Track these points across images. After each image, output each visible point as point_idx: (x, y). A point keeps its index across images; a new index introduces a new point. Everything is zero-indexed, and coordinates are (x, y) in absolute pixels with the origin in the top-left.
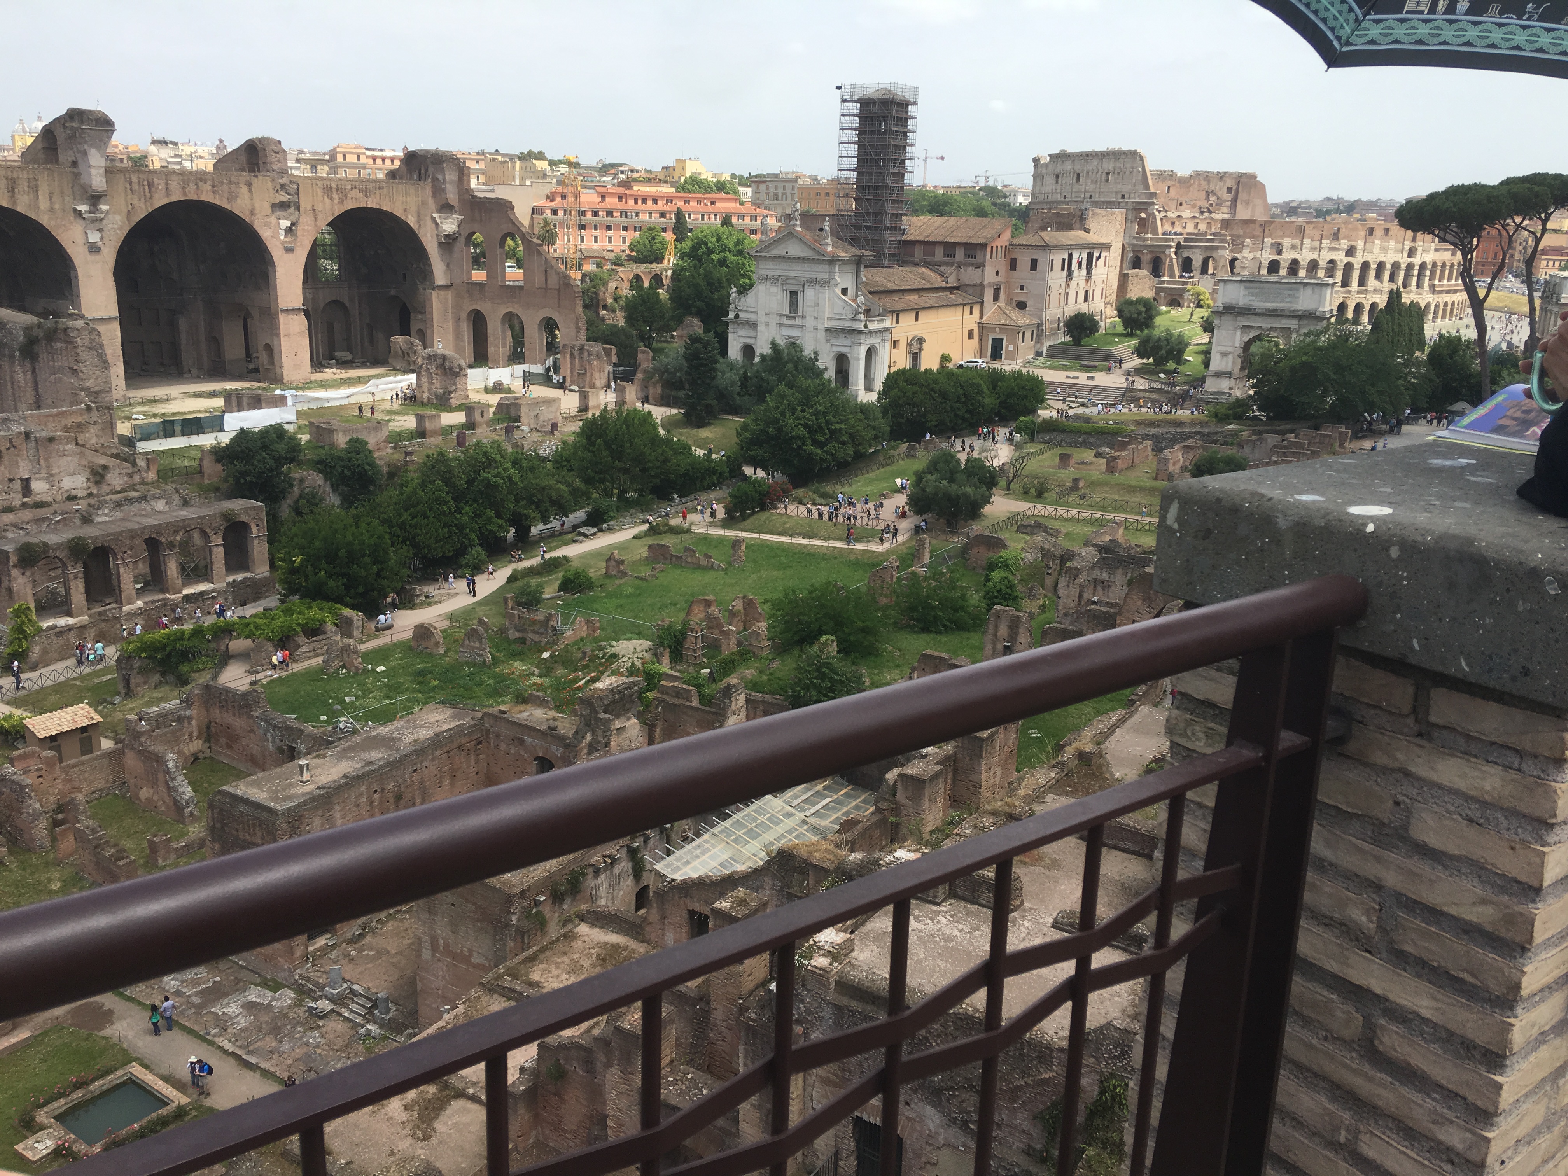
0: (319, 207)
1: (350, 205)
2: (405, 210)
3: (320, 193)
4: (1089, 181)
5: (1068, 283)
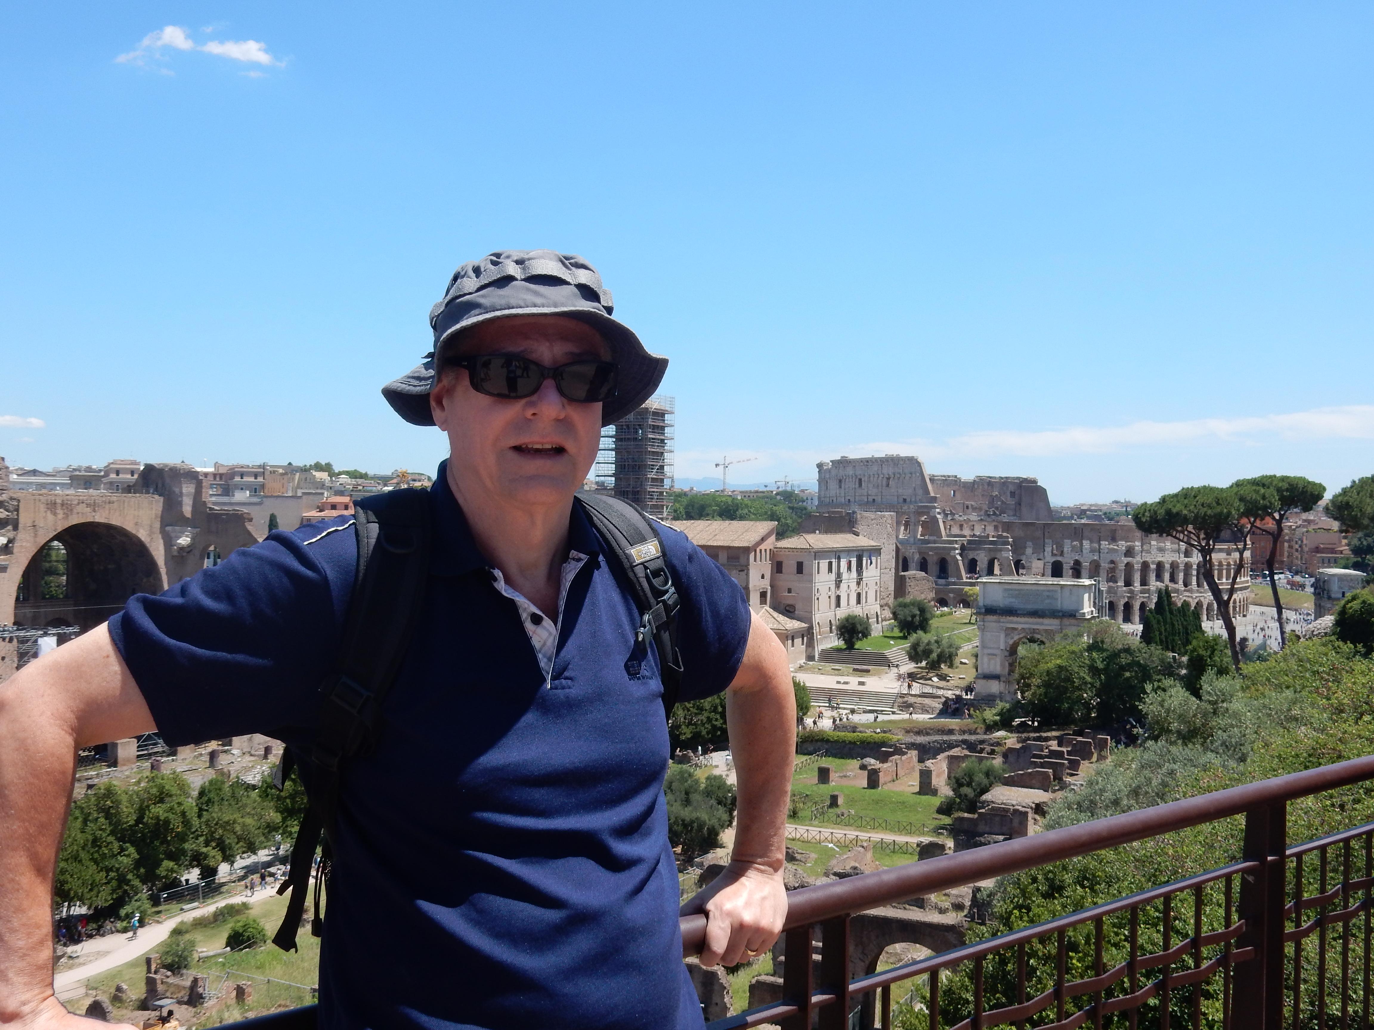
0: (41, 523)
1: (75, 520)
2: (136, 524)
3: (42, 508)
4: (871, 486)
5: (838, 586)
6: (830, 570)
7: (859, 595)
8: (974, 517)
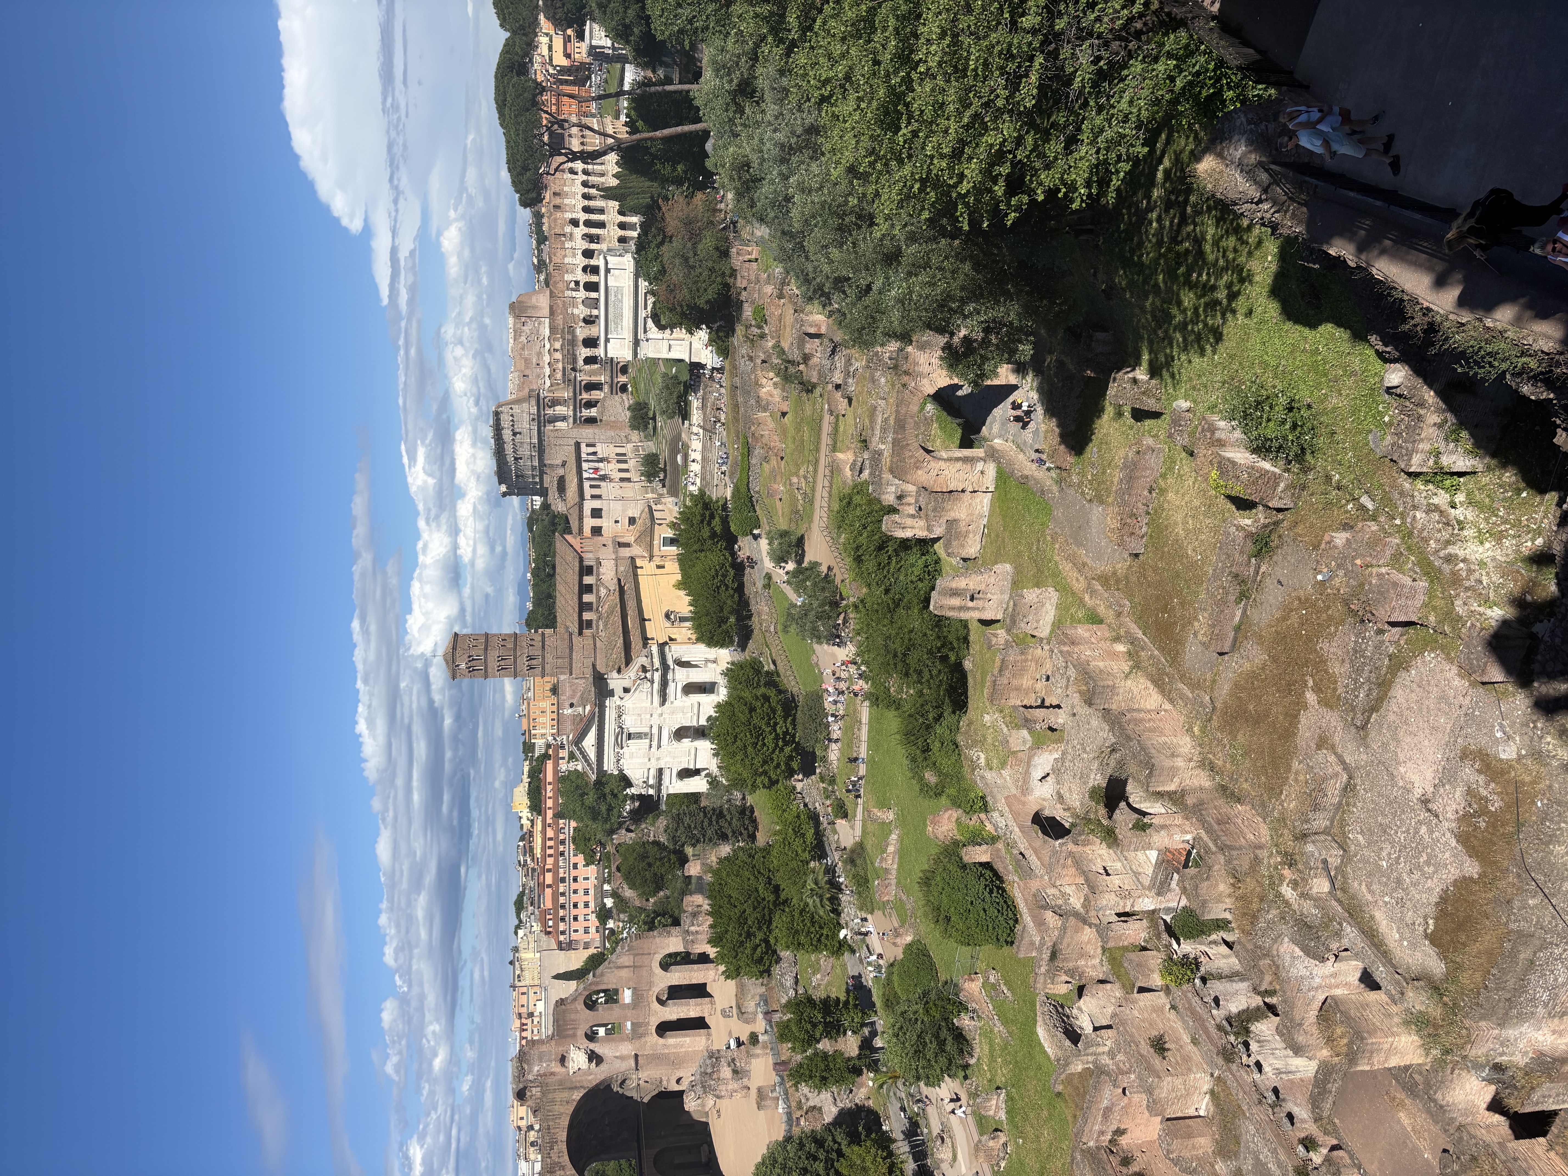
1: (566, 1159)
2: (568, 1102)
5: (611, 480)
6: (598, 487)
7: (619, 461)
8: (547, 359)
